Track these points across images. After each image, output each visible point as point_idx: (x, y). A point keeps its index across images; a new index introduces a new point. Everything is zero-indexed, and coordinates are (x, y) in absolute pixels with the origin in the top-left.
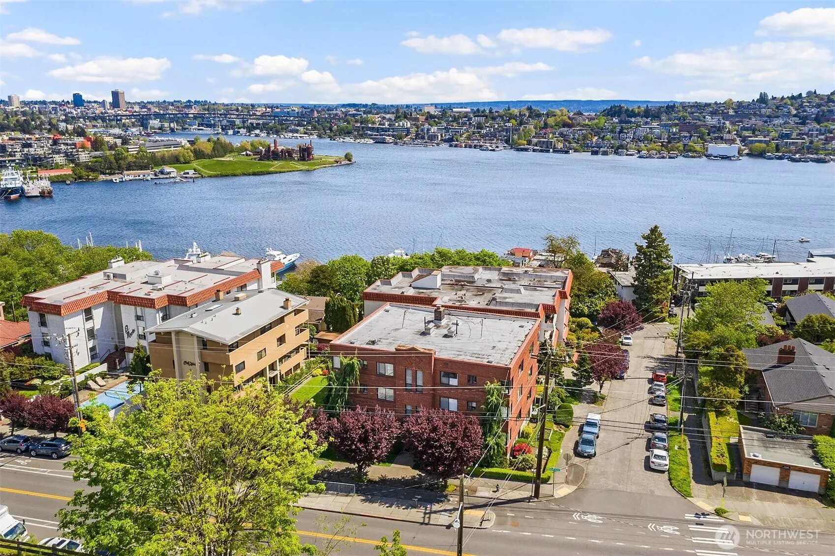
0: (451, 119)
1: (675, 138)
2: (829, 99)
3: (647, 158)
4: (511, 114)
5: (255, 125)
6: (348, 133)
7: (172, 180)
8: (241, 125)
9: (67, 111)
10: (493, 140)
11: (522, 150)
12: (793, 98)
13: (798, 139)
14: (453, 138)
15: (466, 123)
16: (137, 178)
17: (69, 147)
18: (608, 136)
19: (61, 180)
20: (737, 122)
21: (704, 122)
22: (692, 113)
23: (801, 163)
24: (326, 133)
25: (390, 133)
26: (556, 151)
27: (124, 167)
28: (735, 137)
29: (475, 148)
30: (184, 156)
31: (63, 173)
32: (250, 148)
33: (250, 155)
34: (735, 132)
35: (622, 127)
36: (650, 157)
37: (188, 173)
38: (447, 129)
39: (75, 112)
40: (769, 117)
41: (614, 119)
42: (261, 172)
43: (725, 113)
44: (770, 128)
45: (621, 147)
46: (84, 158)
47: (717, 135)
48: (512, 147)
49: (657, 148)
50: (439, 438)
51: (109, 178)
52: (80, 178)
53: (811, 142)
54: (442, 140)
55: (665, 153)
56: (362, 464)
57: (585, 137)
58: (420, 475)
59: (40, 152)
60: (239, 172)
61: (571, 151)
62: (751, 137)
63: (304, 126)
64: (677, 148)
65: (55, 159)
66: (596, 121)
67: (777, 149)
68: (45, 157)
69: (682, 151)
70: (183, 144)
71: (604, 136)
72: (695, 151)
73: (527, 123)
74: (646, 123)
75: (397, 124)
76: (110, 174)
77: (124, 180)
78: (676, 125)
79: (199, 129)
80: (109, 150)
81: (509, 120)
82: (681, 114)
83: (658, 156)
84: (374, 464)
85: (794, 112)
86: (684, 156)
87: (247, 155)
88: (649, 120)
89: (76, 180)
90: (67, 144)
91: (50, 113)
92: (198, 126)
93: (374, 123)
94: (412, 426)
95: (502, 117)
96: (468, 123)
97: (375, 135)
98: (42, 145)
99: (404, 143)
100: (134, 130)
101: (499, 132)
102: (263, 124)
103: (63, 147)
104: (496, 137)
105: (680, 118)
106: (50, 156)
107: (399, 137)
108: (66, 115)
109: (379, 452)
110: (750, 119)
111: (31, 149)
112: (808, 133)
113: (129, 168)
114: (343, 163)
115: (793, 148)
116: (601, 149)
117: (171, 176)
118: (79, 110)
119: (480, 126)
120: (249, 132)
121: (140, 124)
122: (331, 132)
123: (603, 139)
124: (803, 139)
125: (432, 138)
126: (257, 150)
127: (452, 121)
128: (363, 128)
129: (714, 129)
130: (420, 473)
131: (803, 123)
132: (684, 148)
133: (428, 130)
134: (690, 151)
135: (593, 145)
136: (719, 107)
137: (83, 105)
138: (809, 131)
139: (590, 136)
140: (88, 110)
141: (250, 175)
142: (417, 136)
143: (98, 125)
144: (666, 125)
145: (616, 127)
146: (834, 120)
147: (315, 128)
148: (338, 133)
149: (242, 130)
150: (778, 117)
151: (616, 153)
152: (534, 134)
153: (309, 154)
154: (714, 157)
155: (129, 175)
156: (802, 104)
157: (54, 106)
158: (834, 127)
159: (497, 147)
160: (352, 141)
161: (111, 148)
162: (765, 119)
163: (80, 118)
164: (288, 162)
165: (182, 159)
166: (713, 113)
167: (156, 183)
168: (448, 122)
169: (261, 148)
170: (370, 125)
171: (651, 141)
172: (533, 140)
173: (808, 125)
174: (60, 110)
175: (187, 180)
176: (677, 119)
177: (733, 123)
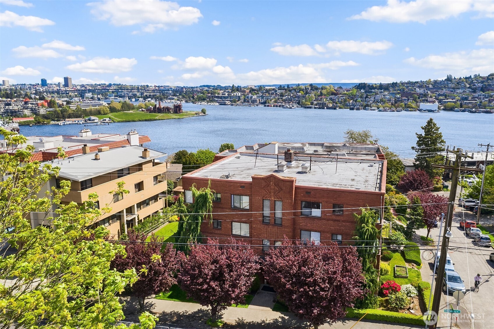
0: (264, 91)
1: (399, 100)
2: (488, 78)
3: (383, 111)
4: (300, 88)
5: (148, 96)
6: (204, 100)
7: (95, 124)
8: (140, 96)
9: (37, 88)
10: (290, 103)
11: (308, 108)
12: (466, 78)
13: (472, 100)
14: (266, 101)
15: (274, 94)
16: (74, 123)
17: (34, 105)
18: (359, 100)
19: (27, 124)
20: (435, 91)
21: (415, 91)
22: (408, 87)
23: (476, 113)
24: (190, 100)
25: (228, 99)
26: (328, 108)
27: (66, 116)
28: (435, 99)
29: (279, 107)
30: (103, 111)
31: (28, 120)
32: (144, 106)
33: (144, 111)
34: (434, 97)
35: (367, 94)
36: (385, 111)
37: (105, 120)
38: (262, 97)
39: (41, 89)
40: (453, 88)
41: (362, 90)
42: (150, 119)
43: (427, 87)
44: (455, 94)
45: (367, 105)
46: (43, 112)
47: (424, 99)
48: (301, 106)
49: (389, 106)
50: (311, 272)
51: (57, 123)
52: (39, 123)
53: (481, 102)
54: (259, 103)
55: (394, 109)
56: (217, 306)
57: (345, 100)
58: (282, 317)
59: (16, 108)
60: (136, 119)
61: (337, 108)
62: (444, 99)
63: (177, 96)
64: (401, 106)
65: (24, 112)
66: (351, 91)
67: (461, 106)
68: (19, 111)
69: (404, 108)
70: (104, 105)
71: (356, 100)
72: (412, 108)
73: (310, 93)
74: (381, 92)
75: (232, 94)
76: (57, 121)
77: (66, 124)
78: (398, 93)
79: (115, 99)
80: (58, 107)
81: (299, 91)
82: (401, 87)
83: (389, 110)
84: (230, 305)
85: (468, 86)
86: (405, 110)
87: (142, 111)
88: (382, 91)
89: (36, 124)
90: (33, 104)
91: (27, 89)
92: (115, 97)
93: (219, 94)
94: (277, 259)
95: (295, 90)
96: (275, 93)
97: (220, 100)
98: (18, 104)
99: (237, 105)
100: (76, 99)
101: (294, 98)
102: (153, 95)
103: (30, 105)
104: (292, 101)
105: (401, 90)
106: (22, 110)
107: (234, 101)
108: (36, 91)
109: (237, 291)
110: (442, 90)
111: (10, 107)
112: (478, 97)
113: (70, 117)
114: (200, 114)
115: (470, 105)
116: (355, 107)
117: (95, 121)
118: (44, 88)
119: (282, 95)
120: (145, 100)
121: (80, 96)
122: (193, 99)
123: (356, 101)
124: (476, 100)
125: (254, 102)
126: (148, 108)
127: (266, 93)
128: (212, 96)
129: (421, 96)
130: (283, 315)
131: (474, 92)
132: (405, 106)
133: (251, 97)
134: (409, 107)
135: (350, 105)
136: (423, 84)
137: (47, 86)
138: (479, 96)
139: (348, 100)
140: (50, 88)
141: (143, 121)
142: (245, 101)
143: (55, 96)
144: (393, 94)
145: (363, 94)
146: (492, 90)
147: (184, 97)
148: (197, 100)
149: (141, 98)
150: (459, 88)
151: (365, 109)
152: (314, 99)
153: (180, 109)
154: (424, 111)
155: (69, 121)
156: (472, 81)
157: (30, 86)
158: (493, 94)
159: (293, 106)
160: (206, 104)
161: (60, 106)
162: (451, 90)
163: (44, 92)
164: (167, 114)
165: (102, 112)
166: (420, 87)
167: (85, 125)
168: (263, 93)
169: (151, 106)
170: (216, 95)
171: (385, 102)
172: (314, 102)
173: (478, 93)
174: (33, 88)
175: (105, 124)
176: (399, 90)
177: (432, 92)
